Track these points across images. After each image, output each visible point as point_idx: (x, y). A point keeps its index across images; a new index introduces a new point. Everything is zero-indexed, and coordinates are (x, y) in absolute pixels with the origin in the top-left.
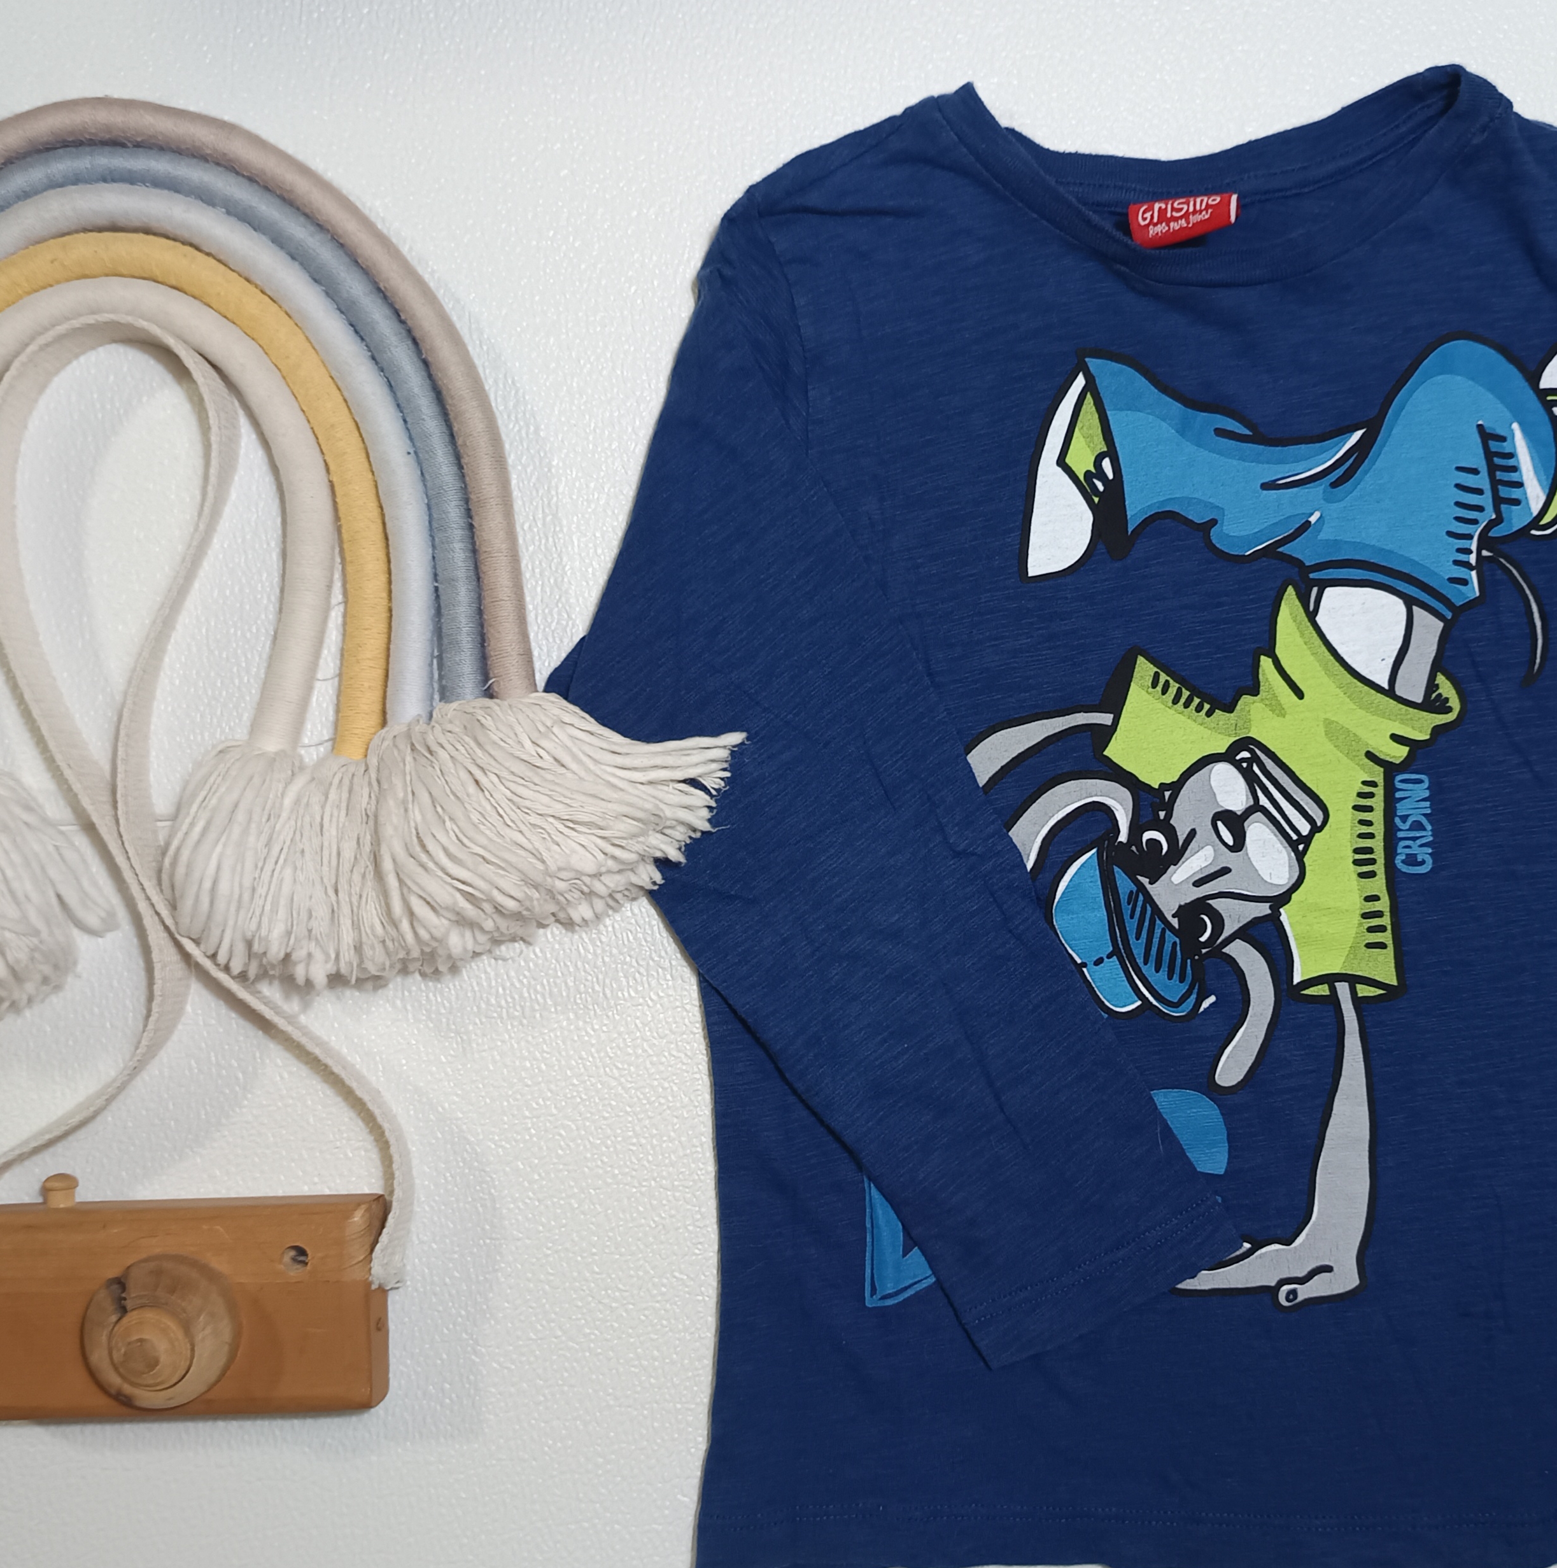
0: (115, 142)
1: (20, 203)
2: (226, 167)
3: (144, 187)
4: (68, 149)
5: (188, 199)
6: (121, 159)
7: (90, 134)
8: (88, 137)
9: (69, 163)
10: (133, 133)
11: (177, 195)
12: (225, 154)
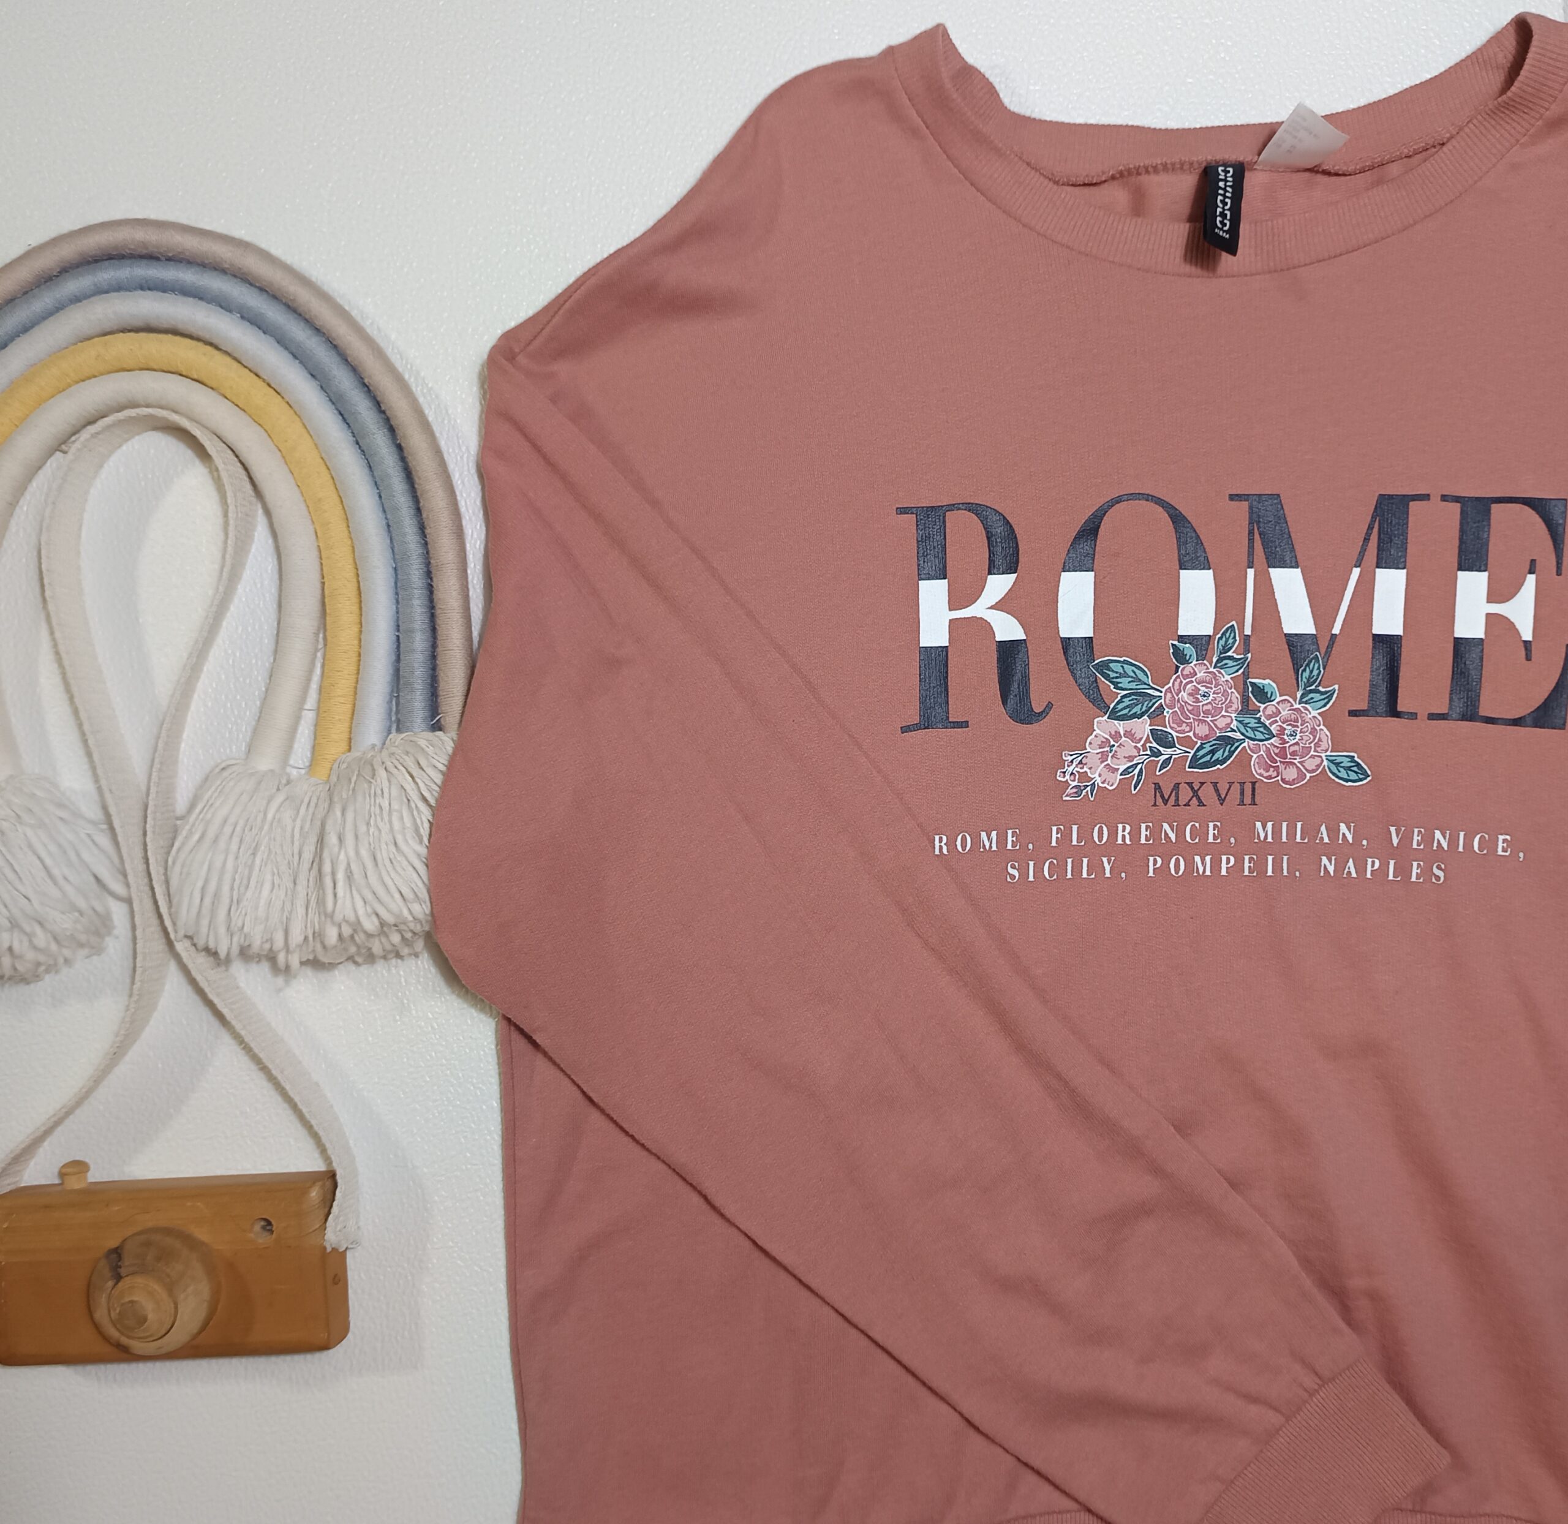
0: (151, 257)
1: (72, 306)
2: (241, 279)
3: (174, 295)
4: (112, 261)
5: (210, 305)
6: (155, 271)
7: (129, 249)
8: (129, 252)
9: (112, 273)
10: (165, 249)
11: (200, 302)
12: (240, 268)
